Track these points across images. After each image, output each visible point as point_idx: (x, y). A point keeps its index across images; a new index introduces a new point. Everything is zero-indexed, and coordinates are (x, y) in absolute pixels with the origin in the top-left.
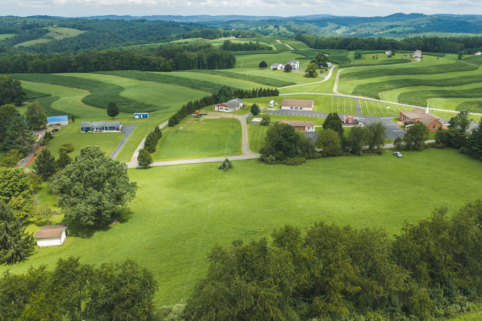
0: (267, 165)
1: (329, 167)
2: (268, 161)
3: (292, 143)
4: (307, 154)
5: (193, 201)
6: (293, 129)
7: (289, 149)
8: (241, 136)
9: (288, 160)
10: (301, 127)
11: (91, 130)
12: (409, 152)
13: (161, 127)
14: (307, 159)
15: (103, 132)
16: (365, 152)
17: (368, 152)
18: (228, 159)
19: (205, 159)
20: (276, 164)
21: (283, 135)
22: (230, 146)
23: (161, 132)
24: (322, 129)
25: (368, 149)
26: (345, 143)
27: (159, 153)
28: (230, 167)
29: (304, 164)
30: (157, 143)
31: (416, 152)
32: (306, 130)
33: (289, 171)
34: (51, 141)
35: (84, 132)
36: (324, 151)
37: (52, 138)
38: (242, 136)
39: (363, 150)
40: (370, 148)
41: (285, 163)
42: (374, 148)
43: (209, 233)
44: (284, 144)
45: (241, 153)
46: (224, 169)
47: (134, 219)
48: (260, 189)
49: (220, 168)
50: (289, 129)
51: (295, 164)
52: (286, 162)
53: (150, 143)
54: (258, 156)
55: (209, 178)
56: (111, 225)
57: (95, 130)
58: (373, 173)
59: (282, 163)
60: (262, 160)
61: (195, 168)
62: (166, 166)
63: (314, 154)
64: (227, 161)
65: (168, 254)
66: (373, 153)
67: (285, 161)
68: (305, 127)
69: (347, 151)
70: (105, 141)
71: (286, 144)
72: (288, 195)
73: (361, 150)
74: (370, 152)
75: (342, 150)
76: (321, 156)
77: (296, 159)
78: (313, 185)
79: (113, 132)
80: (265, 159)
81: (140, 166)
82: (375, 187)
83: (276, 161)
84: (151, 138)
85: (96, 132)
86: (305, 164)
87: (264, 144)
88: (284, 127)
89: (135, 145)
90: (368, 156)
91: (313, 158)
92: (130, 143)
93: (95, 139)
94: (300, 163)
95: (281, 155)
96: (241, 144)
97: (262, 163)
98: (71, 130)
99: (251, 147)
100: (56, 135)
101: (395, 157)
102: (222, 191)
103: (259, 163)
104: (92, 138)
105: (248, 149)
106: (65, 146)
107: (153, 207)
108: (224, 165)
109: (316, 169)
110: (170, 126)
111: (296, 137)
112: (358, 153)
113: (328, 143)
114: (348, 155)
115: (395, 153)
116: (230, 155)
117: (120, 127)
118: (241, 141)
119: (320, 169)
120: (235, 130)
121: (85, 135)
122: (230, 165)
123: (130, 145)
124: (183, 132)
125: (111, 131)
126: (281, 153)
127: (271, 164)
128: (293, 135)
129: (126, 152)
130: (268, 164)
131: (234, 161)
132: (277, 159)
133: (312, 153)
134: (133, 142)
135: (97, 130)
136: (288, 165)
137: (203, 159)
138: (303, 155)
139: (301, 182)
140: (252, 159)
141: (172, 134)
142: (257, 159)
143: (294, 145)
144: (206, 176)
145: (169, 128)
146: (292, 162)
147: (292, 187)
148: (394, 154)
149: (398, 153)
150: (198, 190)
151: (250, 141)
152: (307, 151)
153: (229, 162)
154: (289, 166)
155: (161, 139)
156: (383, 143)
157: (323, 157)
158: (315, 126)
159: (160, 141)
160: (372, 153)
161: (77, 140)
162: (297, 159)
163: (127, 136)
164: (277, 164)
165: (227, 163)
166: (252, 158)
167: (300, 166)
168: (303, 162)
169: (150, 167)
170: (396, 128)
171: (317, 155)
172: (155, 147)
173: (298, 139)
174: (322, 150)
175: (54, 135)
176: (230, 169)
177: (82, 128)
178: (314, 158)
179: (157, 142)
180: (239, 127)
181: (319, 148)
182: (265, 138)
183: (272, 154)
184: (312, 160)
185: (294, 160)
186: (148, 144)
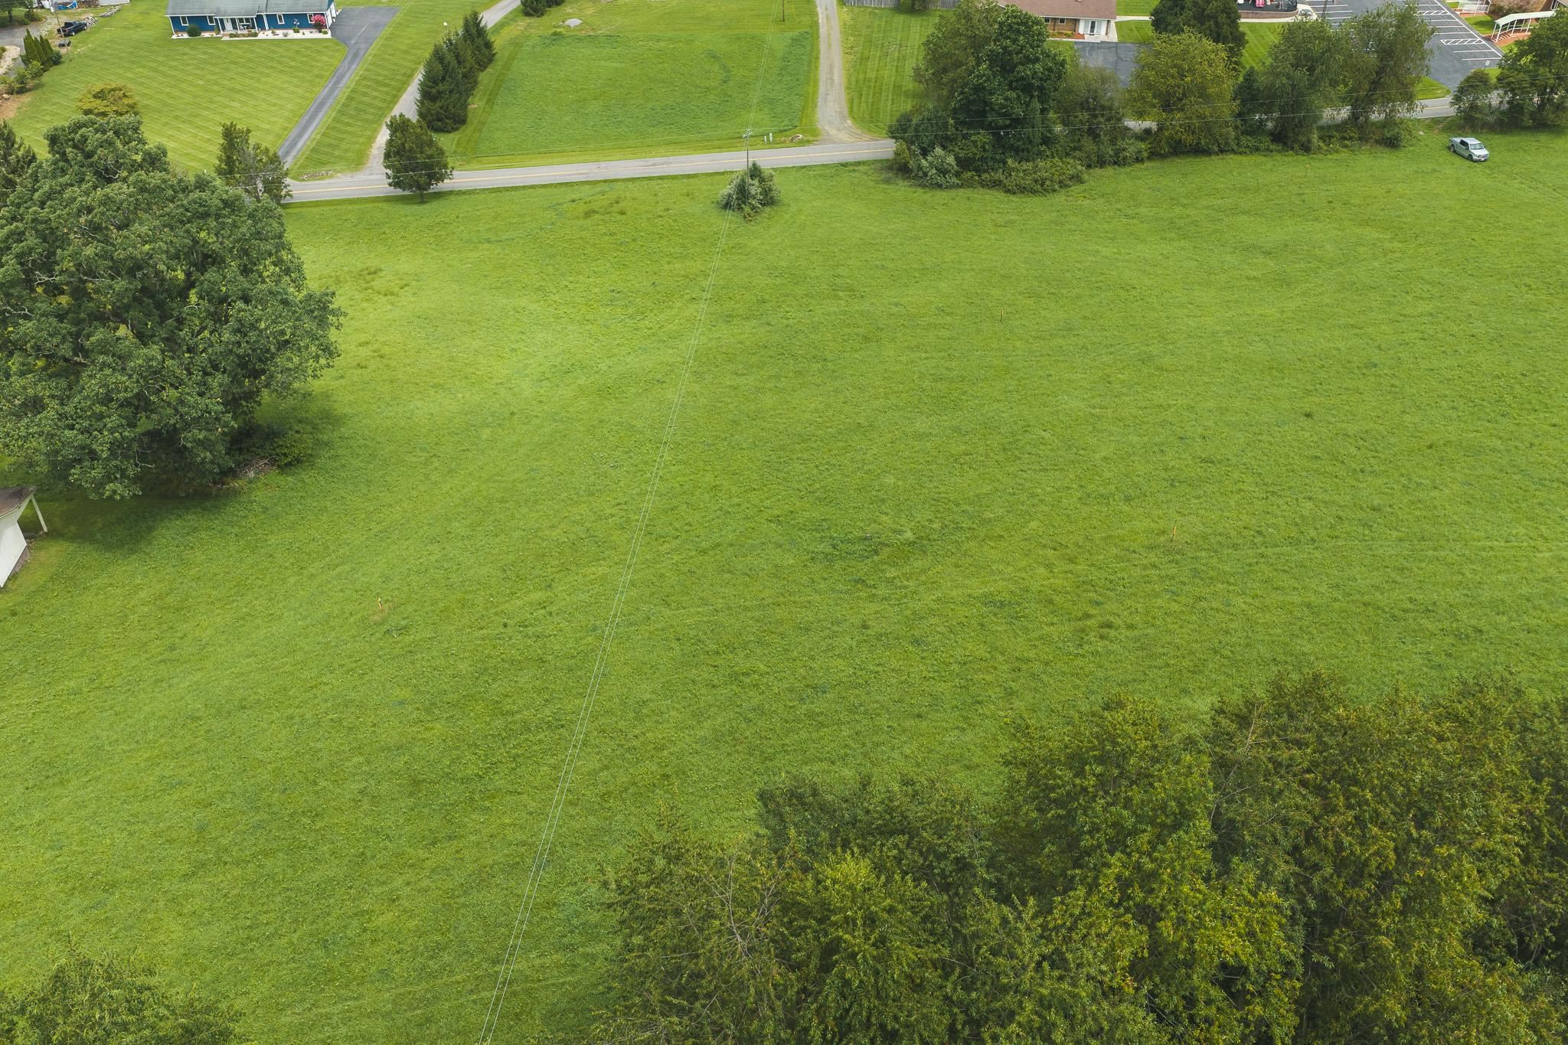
0: (920, 190)
1: (1184, 206)
2: (925, 174)
3: (1032, 96)
4: (1088, 144)
5: (603, 366)
6: (1040, 34)
7: (1016, 122)
8: (813, 58)
9: (1008, 172)
10: (1062, 21)
11: (211, 29)
12: (1516, 139)
13: (490, 18)
14: (1089, 166)
15: (261, 36)
16: (1330, 137)
17: (1344, 138)
18: (759, 163)
19: (664, 159)
20: (958, 186)
21: (993, 58)
22: (770, 102)
23: (492, 38)
24: (1150, 31)
25: (1345, 123)
26: (1250, 95)
27: (480, 131)
28: (769, 200)
29: (1076, 189)
30: (473, 88)
31: (1543, 138)
32: (1083, 36)
33: (1013, 222)
34: (51, 76)
35: (186, 36)
36: (1160, 129)
37: (56, 60)
38: (817, 58)
39: (1321, 128)
40: (1354, 117)
41: (996, 184)
42: (1367, 118)
43: (662, 538)
44: (997, 99)
45: (811, 135)
46: (740, 209)
47: (340, 452)
48: (895, 310)
49: (727, 206)
50: (1018, 31)
51: (1040, 187)
52: (1002, 178)
53: (441, 87)
54: (885, 148)
55: (678, 249)
56: (236, 484)
57: (229, 26)
58: (1371, 234)
59: (983, 184)
60: (899, 169)
61: (622, 205)
62: (507, 189)
63: (1120, 143)
64: (755, 172)
65: (464, 667)
66: (1363, 139)
67: (999, 175)
68: (1076, 21)
69: (1256, 130)
70: (268, 76)
71: (1006, 99)
72: (1018, 344)
73: (1314, 126)
74: (1351, 138)
75: (1236, 127)
76: (1145, 154)
77: (1044, 167)
78: (1122, 293)
79: (299, 36)
80: (912, 164)
81: (399, 192)
82: (1390, 303)
83: (957, 175)
84: (446, 68)
85: (231, 36)
86: (1081, 187)
87: (907, 95)
88: (1001, 24)
89: (387, 93)
90: (1344, 154)
91: (1115, 163)
92: (368, 87)
93: (227, 69)
94: (1060, 182)
95: (983, 147)
96: (815, 93)
97: (901, 182)
98: (137, 26)
99: (855, 108)
100: (76, 47)
101: (1457, 160)
102: (729, 318)
103: (887, 181)
104: (215, 65)
105: (843, 118)
106: (100, 95)
107: (432, 392)
108: (742, 192)
109: (1129, 212)
110: (527, 14)
111: (1050, 70)
112: (1303, 139)
113: (1184, 94)
114: (1257, 149)
115: (1458, 140)
116: (771, 145)
117: (331, 15)
118: (816, 82)
119: (1143, 210)
120: (790, 34)
121: (186, 50)
122: (767, 192)
123: (364, 94)
124: (580, 40)
125: (292, 34)
126: (982, 137)
127: (939, 186)
128: (1037, 60)
129: (348, 124)
130: (924, 186)
131: (783, 170)
132: (964, 164)
133: (1113, 141)
134: (377, 82)
135: (235, 28)
136: (1008, 191)
137: (658, 160)
138: (1074, 149)
139: (1068, 275)
140: (859, 163)
141: (538, 49)
142: (880, 161)
143: (1039, 106)
144: (664, 242)
145: (524, 22)
146: (1028, 182)
147: (1030, 302)
148: (1452, 149)
149: (1471, 141)
150: (631, 310)
151: (853, 79)
152: (1093, 133)
153: (762, 180)
154: (1013, 198)
155: (489, 70)
156: (1409, 98)
157: (1154, 155)
158: (1119, 19)
159: (485, 78)
160: (1360, 139)
161: (156, 71)
162: (1049, 164)
163: (356, 55)
164: (962, 186)
165: (756, 182)
166: (859, 158)
167: (1059, 199)
168: (1072, 178)
169: (439, 195)
170: (1451, 30)
171: (1132, 147)
172: (465, 106)
173: (1059, 77)
174: (1154, 126)
175: (63, 51)
176: (768, 209)
177: (175, 20)
178: (1119, 161)
179: (476, 83)
180: (806, 19)
181: (1140, 115)
182: (917, 70)
183: (946, 142)
184: (1109, 171)
185: (1036, 170)
186: (434, 91)
